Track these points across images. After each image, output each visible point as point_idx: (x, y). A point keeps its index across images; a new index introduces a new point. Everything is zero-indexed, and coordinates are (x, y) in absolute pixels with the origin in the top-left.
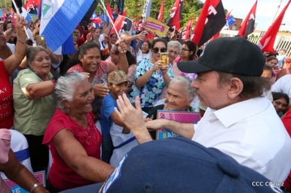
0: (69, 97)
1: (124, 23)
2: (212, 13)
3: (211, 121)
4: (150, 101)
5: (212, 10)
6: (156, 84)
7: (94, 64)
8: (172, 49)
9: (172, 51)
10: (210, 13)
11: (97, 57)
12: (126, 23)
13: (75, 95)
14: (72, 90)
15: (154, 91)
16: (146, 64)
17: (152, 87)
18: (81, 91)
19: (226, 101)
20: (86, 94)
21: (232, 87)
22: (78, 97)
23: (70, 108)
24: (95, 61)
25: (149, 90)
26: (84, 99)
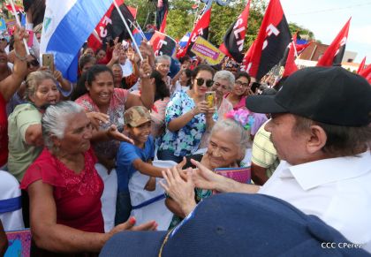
0: (59, 133)
1: (163, 42)
2: (273, 34)
3: (283, 179)
4: (188, 148)
5: (273, 30)
6: (196, 125)
7: (106, 93)
8: (220, 81)
9: (219, 85)
10: (269, 34)
11: (110, 84)
12: (166, 43)
13: (66, 130)
14: (63, 124)
15: (193, 135)
16: (183, 98)
17: (191, 129)
18: (75, 126)
19: (303, 155)
20: (81, 130)
21: (312, 138)
22: (70, 134)
23: (60, 147)
24: (106, 89)
25: (186, 133)
26: (78, 136)
